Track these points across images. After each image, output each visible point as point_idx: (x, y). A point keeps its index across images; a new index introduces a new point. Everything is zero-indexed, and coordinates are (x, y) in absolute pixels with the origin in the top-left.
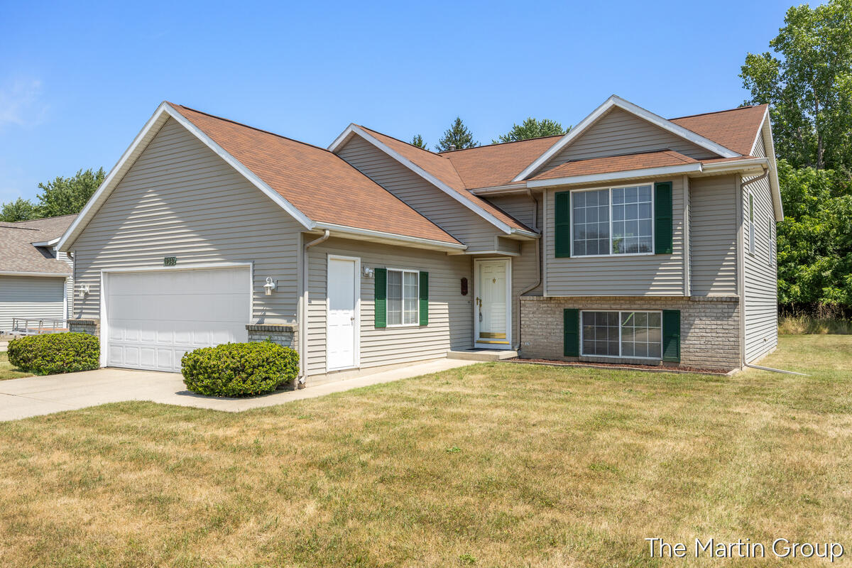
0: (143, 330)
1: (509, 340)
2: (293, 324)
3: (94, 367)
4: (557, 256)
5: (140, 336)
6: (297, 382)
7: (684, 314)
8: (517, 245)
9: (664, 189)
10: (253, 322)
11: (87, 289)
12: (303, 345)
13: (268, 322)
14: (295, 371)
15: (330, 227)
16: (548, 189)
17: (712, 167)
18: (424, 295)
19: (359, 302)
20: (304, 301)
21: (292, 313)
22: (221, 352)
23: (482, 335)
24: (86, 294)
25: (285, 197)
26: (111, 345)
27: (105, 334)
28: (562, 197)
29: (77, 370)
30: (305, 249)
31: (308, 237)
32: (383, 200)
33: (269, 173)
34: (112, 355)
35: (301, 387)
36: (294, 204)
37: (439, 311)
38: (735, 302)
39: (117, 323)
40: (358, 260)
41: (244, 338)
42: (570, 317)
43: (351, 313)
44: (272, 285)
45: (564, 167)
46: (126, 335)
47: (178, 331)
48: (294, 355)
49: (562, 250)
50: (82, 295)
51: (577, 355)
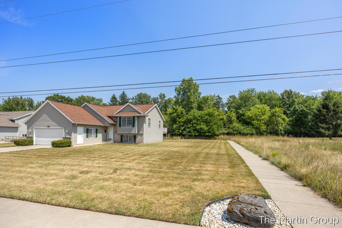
0: (43, 138)
1: (113, 140)
2: (71, 137)
3: (33, 145)
4: (119, 127)
5: (42, 139)
6: (71, 145)
7: (137, 136)
8: (114, 125)
9: (134, 117)
10: (64, 137)
11: (30, 131)
12: (73, 140)
13: (67, 137)
14: (71, 144)
15: (77, 123)
16: (118, 116)
17: (140, 115)
18: (97, 133)
19: (83, 134)
20: (73, 134)
21: (71, 135)
22: (58, 141)
23: (109, 139)
24: (30, 132)
25: (69, 118)
26: (36, 141)
27: (35, 139)
28: (120, 117)
29: (29, 145)
30: (73, 126)
31: (73, 124)
32: (91, 116)
33: (67, 113)
34: (36, 142)
35: (72, 146)
36: (71, 119)
37: (100, 135)
38: (143, 134)
39: (37, 137)
40: (83, 127)
41: (63, 139)
42: (122, 136)
43: (82, 135)
44: (67, 131)
45: (121, 113)
46: (39, 139)
47: (47, 138)
48: (71, 141)
49: (120, 126)
50: (29, 132)
51: (122, 142)
